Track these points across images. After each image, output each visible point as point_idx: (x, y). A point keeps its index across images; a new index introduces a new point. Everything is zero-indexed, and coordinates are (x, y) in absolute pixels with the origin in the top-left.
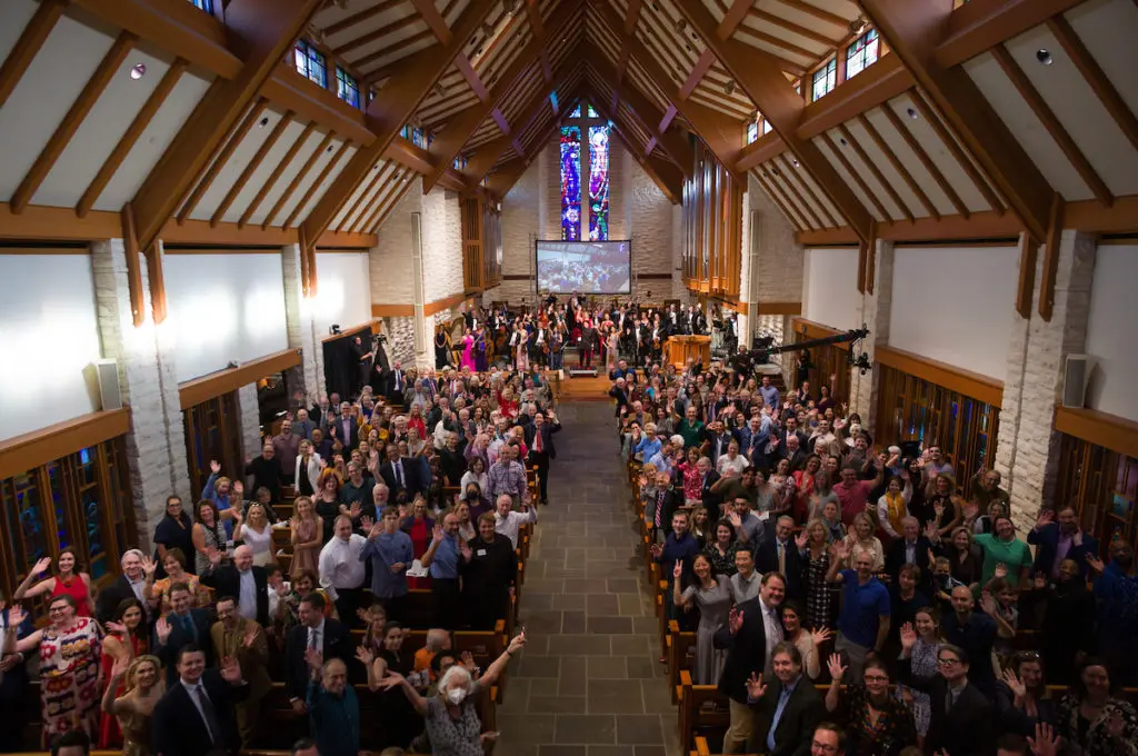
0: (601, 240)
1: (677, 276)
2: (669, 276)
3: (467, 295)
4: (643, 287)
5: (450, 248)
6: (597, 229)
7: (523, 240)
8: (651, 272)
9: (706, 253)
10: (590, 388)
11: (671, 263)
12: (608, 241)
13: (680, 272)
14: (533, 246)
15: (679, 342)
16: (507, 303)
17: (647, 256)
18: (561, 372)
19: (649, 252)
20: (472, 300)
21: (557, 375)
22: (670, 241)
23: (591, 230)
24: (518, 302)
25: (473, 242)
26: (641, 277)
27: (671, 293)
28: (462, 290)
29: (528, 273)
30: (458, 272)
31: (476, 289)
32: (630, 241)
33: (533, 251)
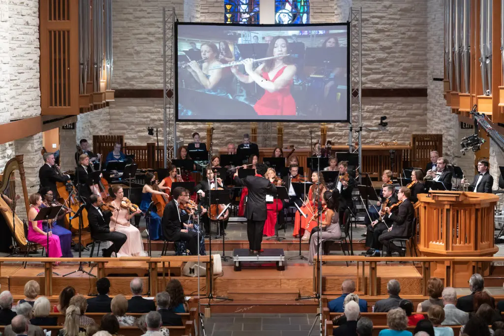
0: (295, 24)
1: (436, 90)
2: (421, 93)
3: (47, 122)
4: (372, 111)
5: (16, 34)
6: (288, 7)
7: (151, 25)
8: (387, 85)
9: (486, 45)
10: (269, 288)
11: (425, 67)
12: (307, 25)
13: (441, 84)
14: (170, 34)
15: (439, 205)
16: (120, 139)
17: (382, 55)
18: (217, 258)
19: (383, 49)
20: (55, 133)
21: (210, 264)
22: (422, 27)
23: (277, 9)
24: (141, 138)
25: (59, 25)
26: (369, 93)
27: (424, 123)
28: (36, 111)
29: (160, 86)
30: (31, 77)
31: (61, 110)
32: (348, 24)
33: (170, 44)
